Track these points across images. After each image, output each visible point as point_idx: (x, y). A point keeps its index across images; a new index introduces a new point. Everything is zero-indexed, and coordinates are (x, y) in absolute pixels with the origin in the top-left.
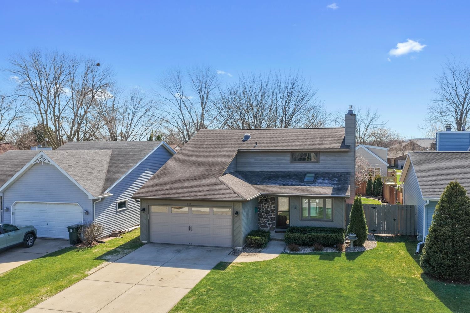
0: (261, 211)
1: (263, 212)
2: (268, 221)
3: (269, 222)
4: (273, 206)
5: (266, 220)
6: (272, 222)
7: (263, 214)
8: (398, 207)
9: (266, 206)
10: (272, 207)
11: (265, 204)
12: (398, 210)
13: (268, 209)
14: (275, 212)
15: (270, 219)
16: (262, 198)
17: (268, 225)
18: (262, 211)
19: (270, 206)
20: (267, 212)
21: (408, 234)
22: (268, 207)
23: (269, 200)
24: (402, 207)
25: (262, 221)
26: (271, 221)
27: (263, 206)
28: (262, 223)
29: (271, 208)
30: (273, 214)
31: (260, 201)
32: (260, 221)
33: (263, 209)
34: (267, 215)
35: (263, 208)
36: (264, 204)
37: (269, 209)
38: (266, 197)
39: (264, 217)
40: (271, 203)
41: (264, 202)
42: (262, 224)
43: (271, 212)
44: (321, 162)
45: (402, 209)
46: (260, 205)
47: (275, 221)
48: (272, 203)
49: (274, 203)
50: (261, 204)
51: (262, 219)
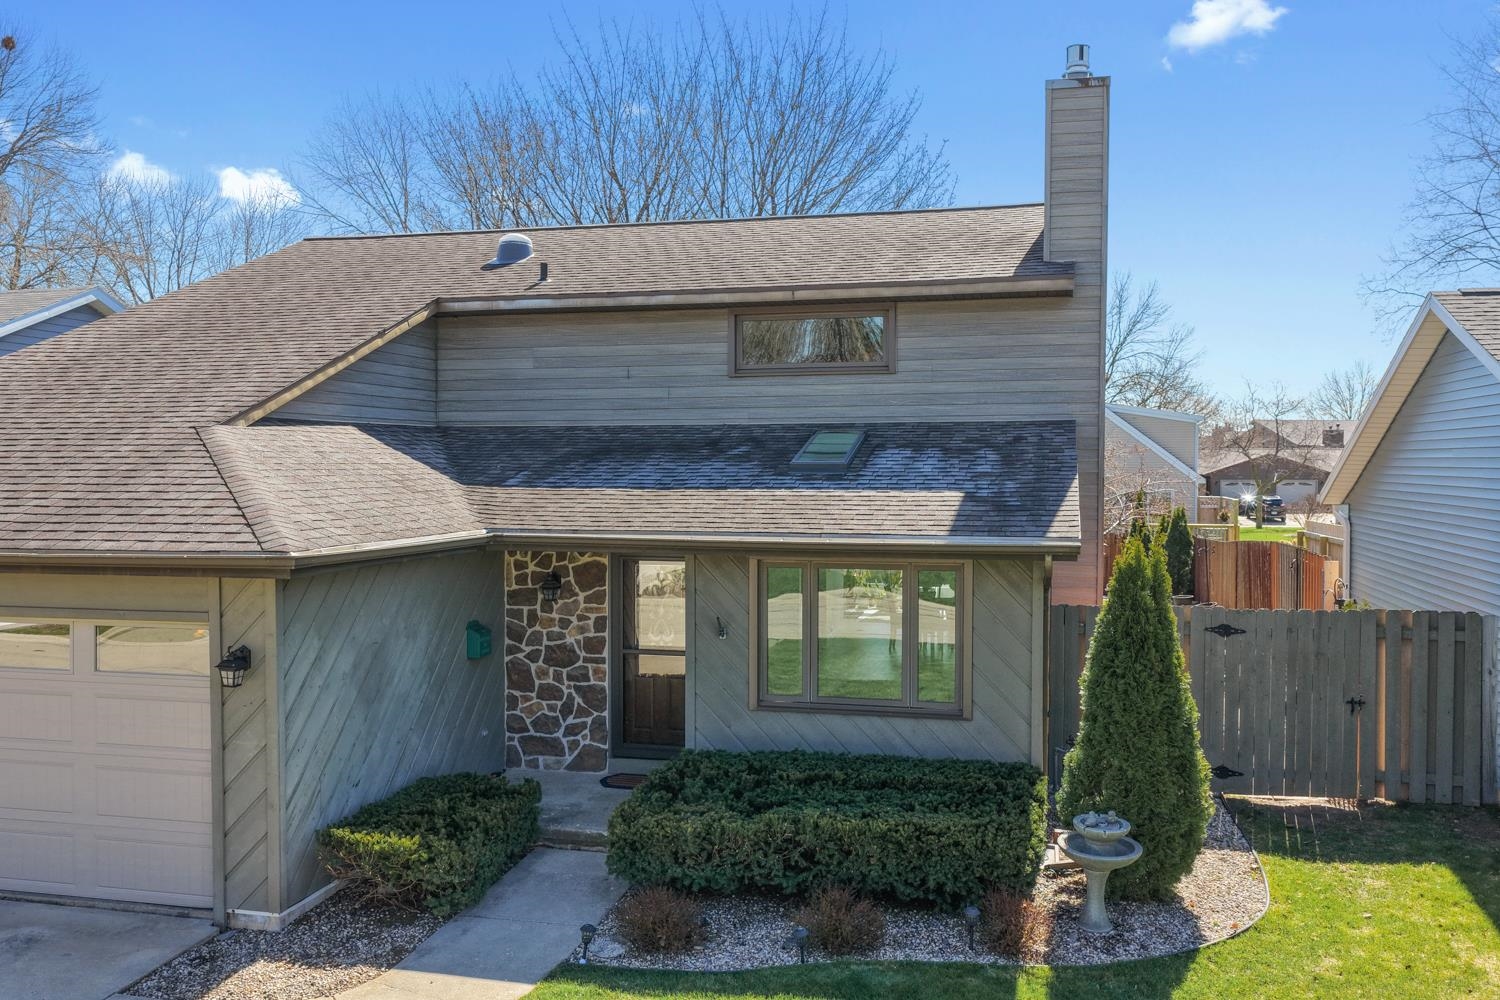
0: (522, 651)
1: (533, 657)
2: (567, 710)
3: (570, 720)
4: (593, 616)
5: (552, 708)
6: (589, 720)
7: (533, 667)
8: (1378, 625)
9: (555, 615)
10: (591, 623)
11: (547, 606)
12: (1378, 646)
13: (562, 636)
14: (606, 654)
15: (578, 700)
16: (532, 568)
17: (564, 736)
18: (528, 649)
19: (574, 619)
20: (561, 656)
21: (1443, 793)
22: (565, 623)
23: (571, 578)
24: (1404, 627)
25: (530, 711)
26: (581, 712)
27: (533, 618)
28: (528, 721)
29: (582, 630)
30: (596, 672)
31: (515, 587)
32: (518, 712)
33: (536, 639)
34: (558, 677)
35: (537, 628)
36: (538, 607)
37: (570, 640)
38: (554, 563)
39: (541, 685)
40: (581, 596)
41: (540, 596)
42: (532, 732)
43: (583, 654)
44: (902, 365)
45: (1405, 640)
46: (518, 615)
47: (606, 714)
48: (588, 600)
49: (598, 598)
50: (526, 609)
51: (528, 699)
